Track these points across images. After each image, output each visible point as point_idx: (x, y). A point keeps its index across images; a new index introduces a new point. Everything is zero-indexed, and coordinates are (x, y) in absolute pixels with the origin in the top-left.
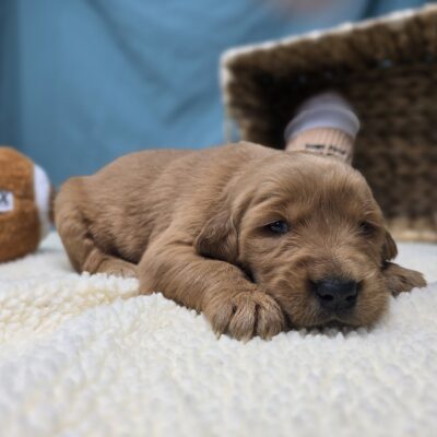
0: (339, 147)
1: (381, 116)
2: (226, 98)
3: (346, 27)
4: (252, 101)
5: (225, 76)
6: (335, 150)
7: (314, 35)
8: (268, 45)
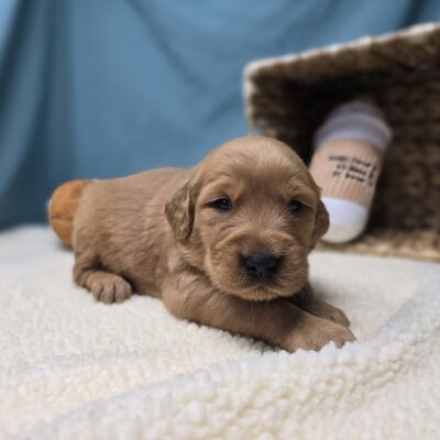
0: (363, 159)
1: (418, 122)
2: (249, 110)
3: (365, 41)
4: (279, 110)
5: (248, 89)
6: (359, 162)
7: (334, 49)
8: (288, 59)
